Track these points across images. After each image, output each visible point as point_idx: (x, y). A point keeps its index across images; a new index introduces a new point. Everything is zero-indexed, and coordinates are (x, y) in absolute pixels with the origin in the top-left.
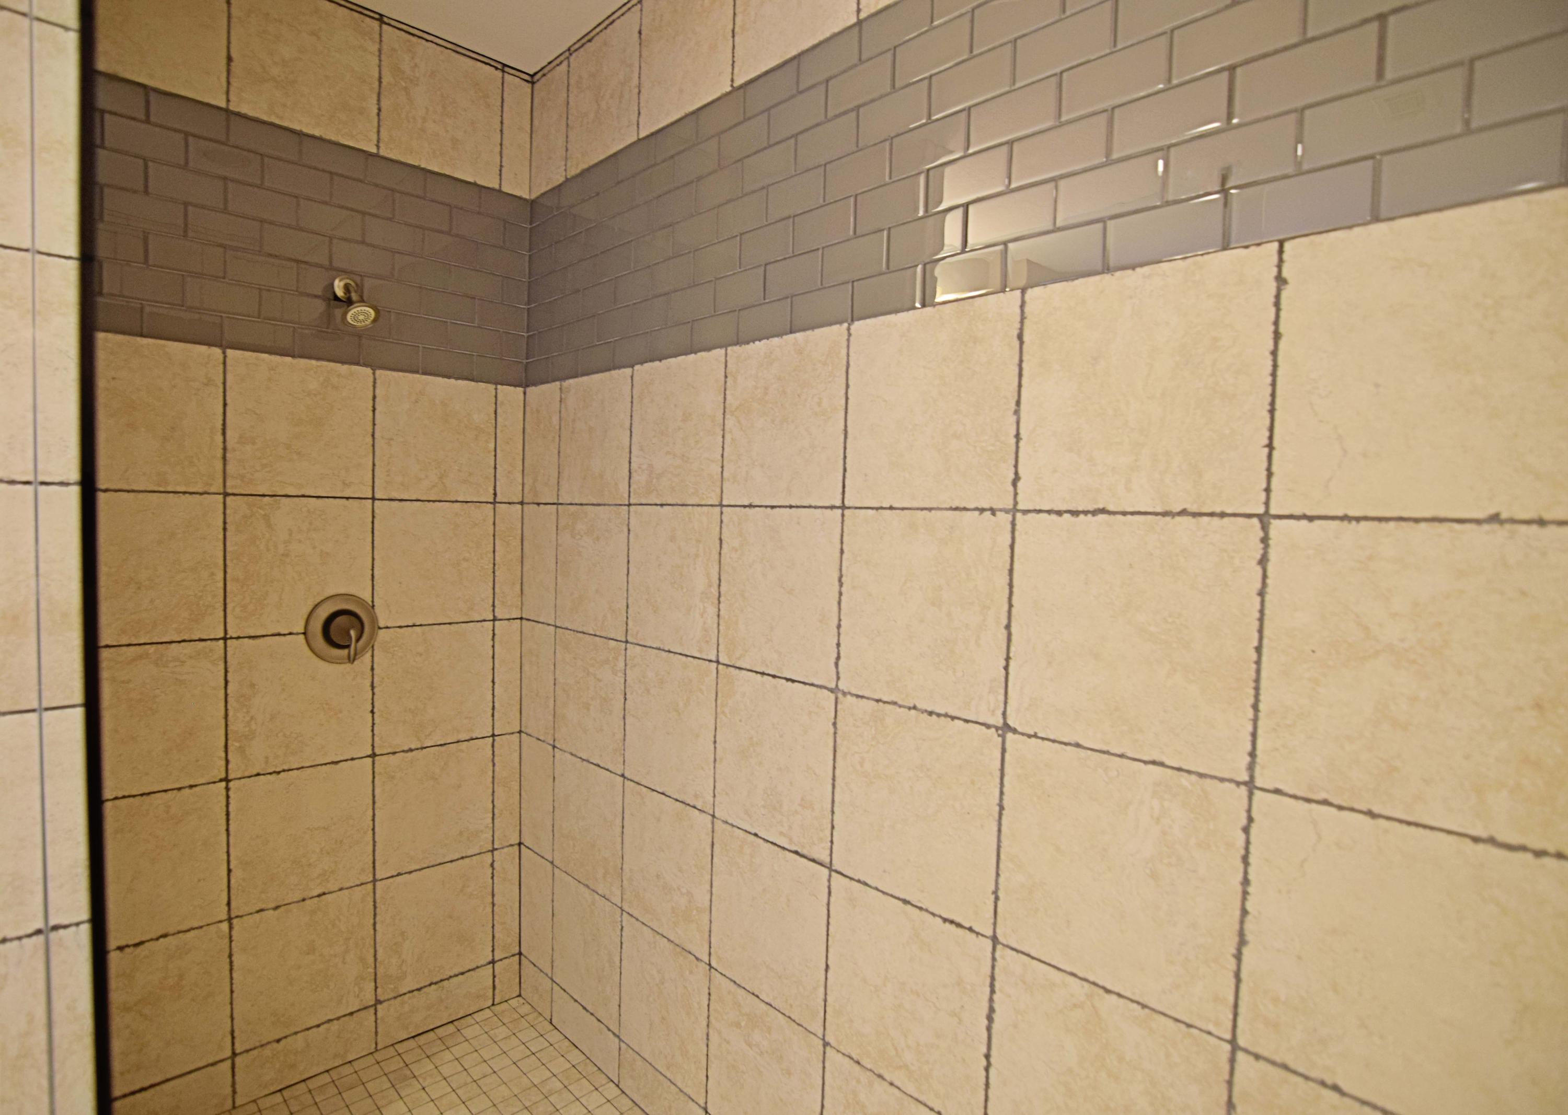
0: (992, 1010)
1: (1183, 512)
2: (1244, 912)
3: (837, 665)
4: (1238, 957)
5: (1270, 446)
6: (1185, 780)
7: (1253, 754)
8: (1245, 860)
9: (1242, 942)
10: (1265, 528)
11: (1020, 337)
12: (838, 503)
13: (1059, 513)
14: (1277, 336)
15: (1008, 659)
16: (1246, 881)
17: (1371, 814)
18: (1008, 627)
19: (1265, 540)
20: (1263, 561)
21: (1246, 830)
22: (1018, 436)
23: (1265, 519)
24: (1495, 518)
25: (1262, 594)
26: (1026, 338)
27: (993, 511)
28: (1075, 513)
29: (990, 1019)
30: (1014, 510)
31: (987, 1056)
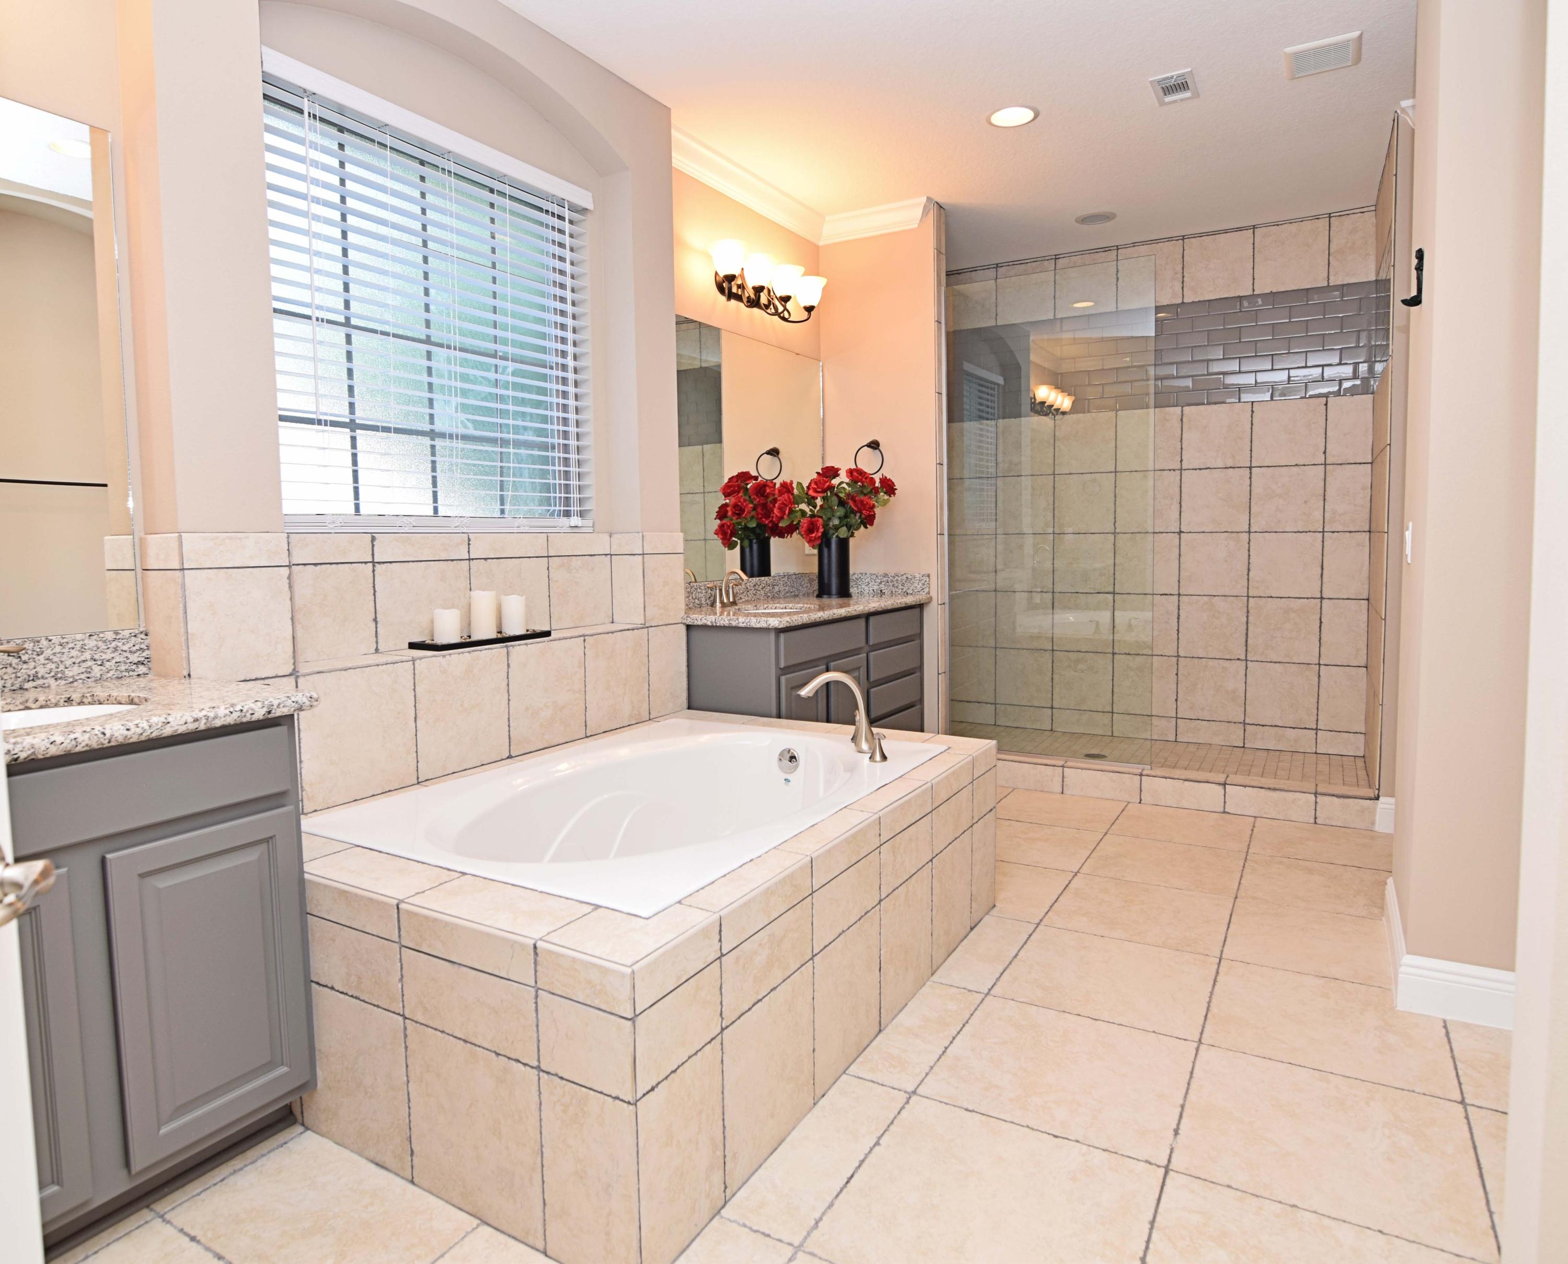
0: (1179, 616)
1: (1231, 467)
2: (1249, 563)
3: (1114, 525)
4: (1248, 575)
5: (1251, 450)
6: (1233, 535)
7: (1250, 524)
8: (1249, 551)
9: (1249, 570)
10: (1251, 470)
11: (1182, 420)
12: (1114, 470)
13: (1196, 469)
14: (1252, 424)
15: (1180, 512)
16: (1249, 556)
17: (1276, 532)
18: (1180, 503)
19: (1251, 473)
20: (1250, 478)
21: (1249, 543)
22: (1182, 449)
23: (1250, 468)
24: (1296, 465)
25: (1250, 486)
26: (1184, 420)
27: (1174, 470)
28: (1200, 469)
29: (1178, 618)
30: (1181, 469)
31: (1178, 630)
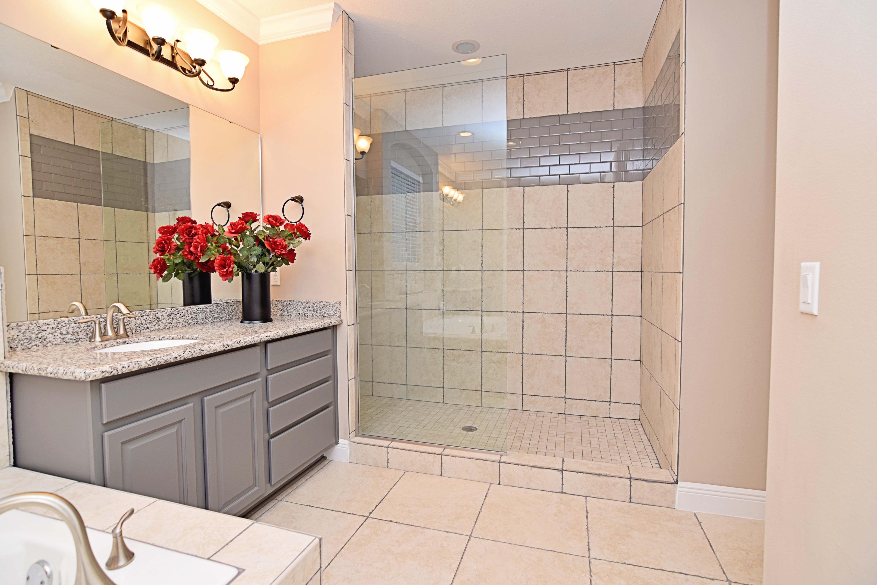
0: (523, 326)
1: (555, 228)
2: (567, 291)
3: (482, 265)
4: (566, 299)
5: (567, 217)
6: (557, 272)
7: (567, 266)
8: (567, 283)
9: (567, 296)
10: (567, 230)
11: (524, 196)
12: (481, 229)
13: (533, 229)
14: (568, 199)
15: (523, 257)
16: (567, 286)
17: (583, 271)
18: (523, 251)
19: (567, 232)
20: (567, 235)
21: (567, 278)
22: (524, 215)
23: (567, 228)
24: (596, 227)
25: (567, 240)
26: (525, 196)
27: (519, 229)
28: (536, 229)
29: (523, 328)
30: (524, 229)
31: (523, 336)
